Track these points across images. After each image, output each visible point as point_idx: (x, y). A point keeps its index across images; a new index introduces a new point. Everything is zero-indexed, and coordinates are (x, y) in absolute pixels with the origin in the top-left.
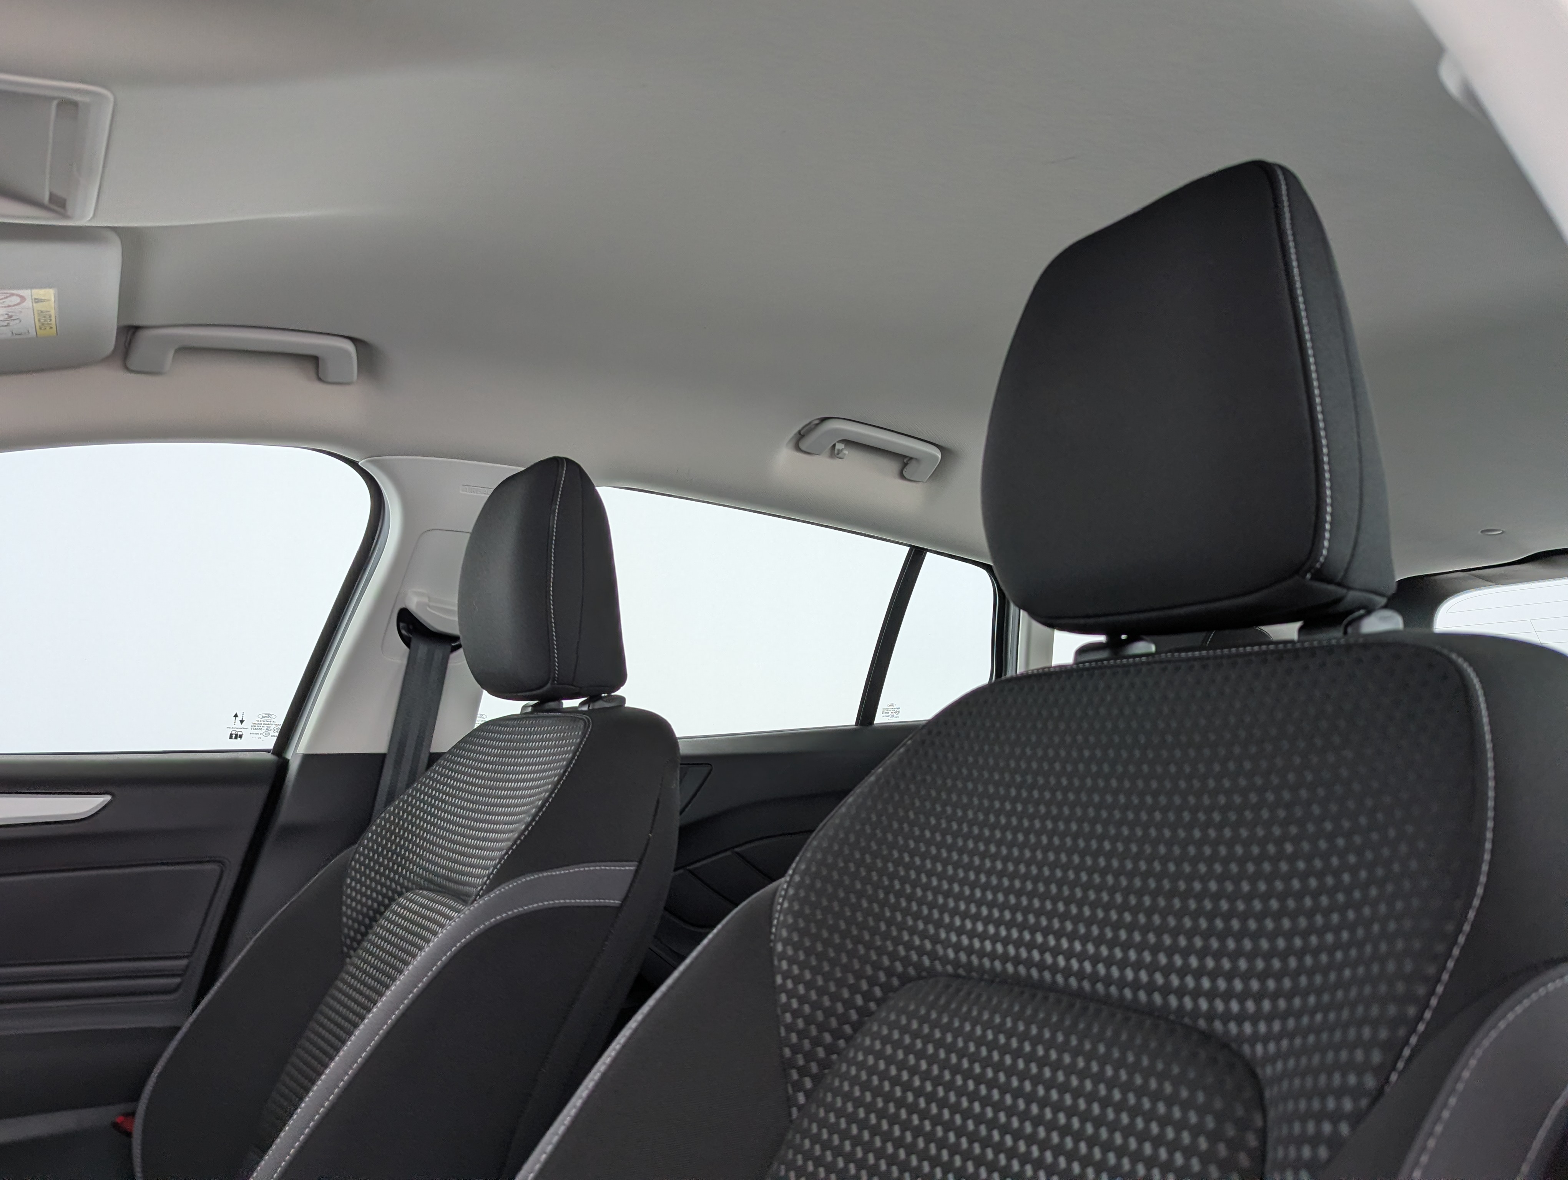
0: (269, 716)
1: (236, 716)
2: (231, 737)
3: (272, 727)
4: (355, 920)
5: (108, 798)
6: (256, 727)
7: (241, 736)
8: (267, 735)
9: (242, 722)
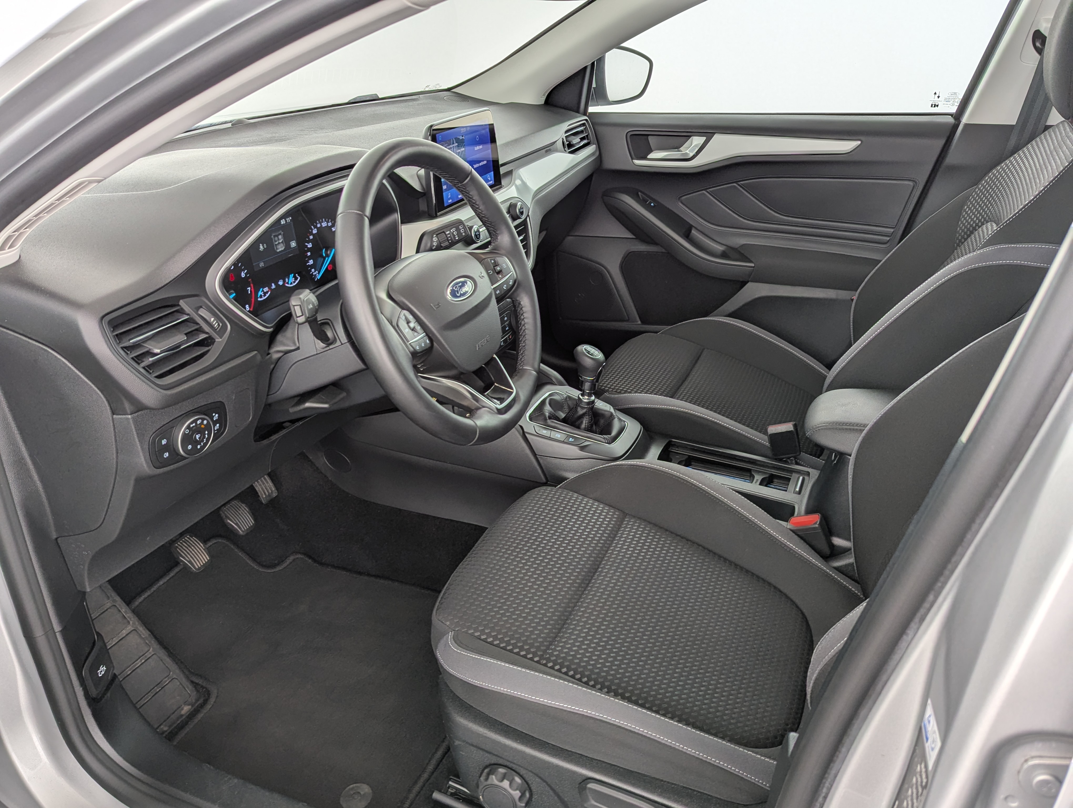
0: (955, 93)
1: (935, 94)
2: (932, 106)
3: (956, 100)
4: (963, 231)
5: (859, 142)
6: (947, 100)
7: (937, 106)
8: (953, 105)
9: (939, 97)
